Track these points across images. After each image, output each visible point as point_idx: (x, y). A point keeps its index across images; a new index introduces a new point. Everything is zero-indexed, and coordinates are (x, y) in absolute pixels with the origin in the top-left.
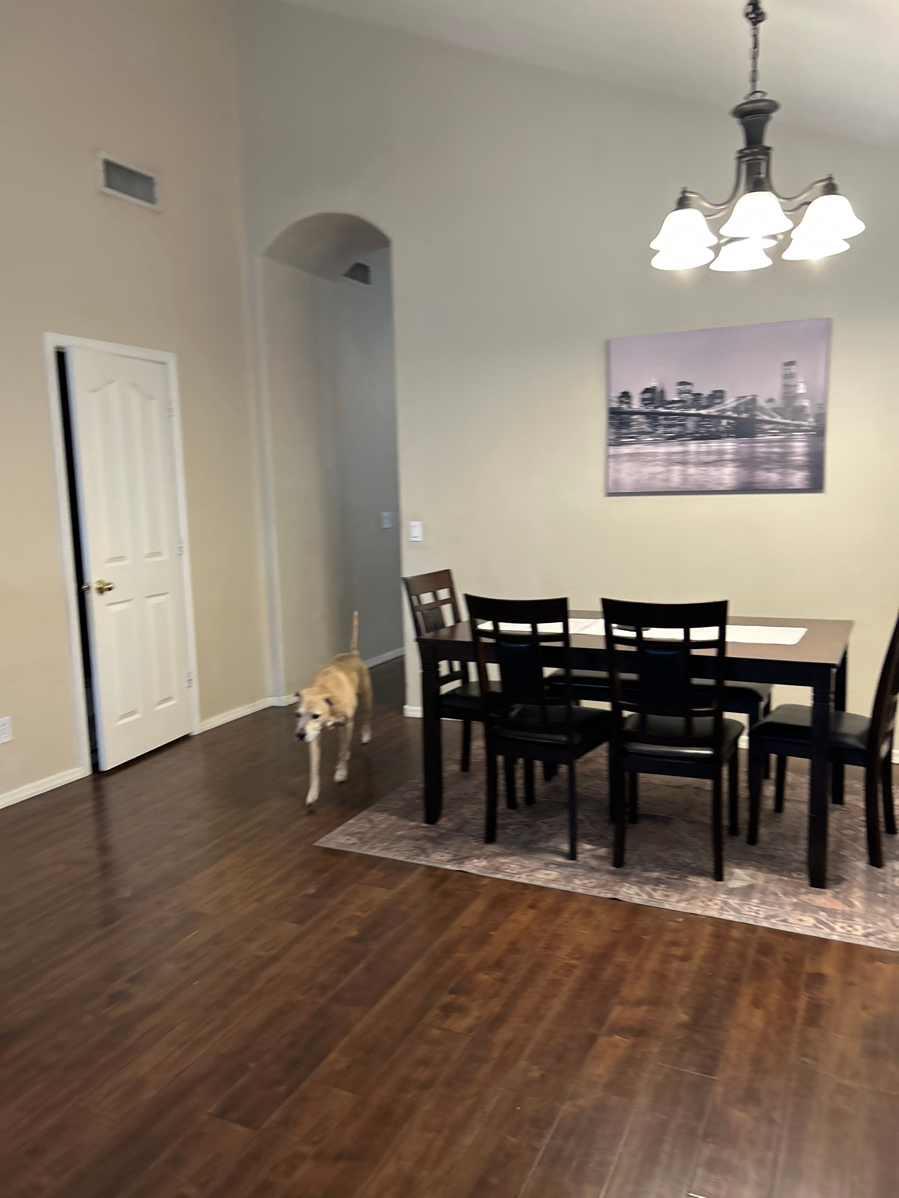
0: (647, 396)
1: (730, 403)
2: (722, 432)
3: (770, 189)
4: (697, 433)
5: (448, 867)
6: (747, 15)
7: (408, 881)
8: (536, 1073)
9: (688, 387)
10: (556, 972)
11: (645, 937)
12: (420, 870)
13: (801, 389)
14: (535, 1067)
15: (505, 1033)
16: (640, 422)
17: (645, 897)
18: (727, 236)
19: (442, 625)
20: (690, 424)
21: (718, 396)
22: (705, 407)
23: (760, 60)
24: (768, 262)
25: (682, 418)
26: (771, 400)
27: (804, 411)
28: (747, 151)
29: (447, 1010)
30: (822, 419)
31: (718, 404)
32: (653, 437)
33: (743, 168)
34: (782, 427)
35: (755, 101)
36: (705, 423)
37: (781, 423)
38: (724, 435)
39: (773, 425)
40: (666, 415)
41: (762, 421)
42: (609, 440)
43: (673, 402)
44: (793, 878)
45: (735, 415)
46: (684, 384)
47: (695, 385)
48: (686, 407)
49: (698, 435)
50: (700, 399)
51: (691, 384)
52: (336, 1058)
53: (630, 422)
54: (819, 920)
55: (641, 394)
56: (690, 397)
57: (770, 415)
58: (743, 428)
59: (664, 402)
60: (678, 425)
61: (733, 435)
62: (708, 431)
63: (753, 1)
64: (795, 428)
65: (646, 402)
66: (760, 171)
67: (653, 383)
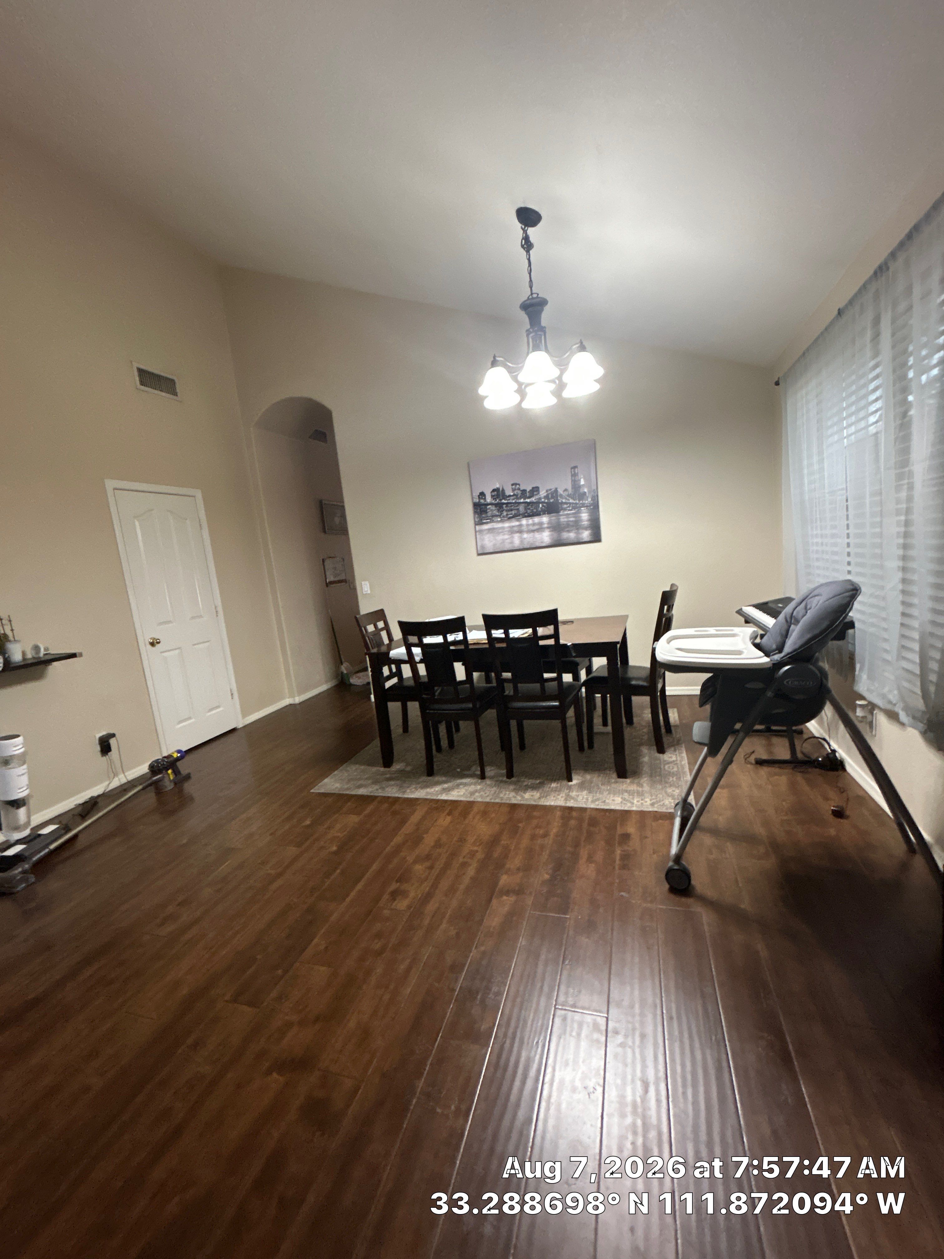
0: (496, 493)
1: (543, 494)
2: (540, 512)
3: (547, 350)
4: (525, 513)
5: (397, 795)
6: (522, 246)
7: (370, 808)
8: (453, 932)
10: (464, 857)
11: (520, 825)
12: (379, 799)
13: (582, 482)
14: (452, 928)
15: (431, 907)
16: (492, 510)
17: (519, 798)
18: (524, 382)
20: (522, 508)
21: (535, 490)
22: (529, 498)
23: (532, 274)
24: (553, 401)
25: (516, 505)
26: (566, 490)
27: (586, 495)
28: (531, 330)
29: (394, 895)
30: (596, 500)
31: (536, 495)
32: (501, 518)
33: (531, 340)
34: (574, 505)
35: (533, 298)
36: (530, 507)
37: (573, 503)
38: (542, 513)
39: (568, 505)
40: (507, 504)
41: (562, 503)
42: (475, 521)
43: (510, 496)
44: (607, 774)
45: (546, 501)
46: (516, 484)
47: (521, 485)
48: (518, 498)
49: (526, 514)
50: (526, 493)
51: (519, 485)
52: (318, 942)
53: (487, 510)
54: (624, 799)
55: (491, 492)
56: (519, 492)
57: (566, 499)
58: (552, 508)
59: (505, 497)
60: (514, 510)
61: (546, 512)
62: (532, 511)
63: (524, 234)
64: (581, 505)
65: (495, 497)
66: (541, 341)
67: (497, 486)
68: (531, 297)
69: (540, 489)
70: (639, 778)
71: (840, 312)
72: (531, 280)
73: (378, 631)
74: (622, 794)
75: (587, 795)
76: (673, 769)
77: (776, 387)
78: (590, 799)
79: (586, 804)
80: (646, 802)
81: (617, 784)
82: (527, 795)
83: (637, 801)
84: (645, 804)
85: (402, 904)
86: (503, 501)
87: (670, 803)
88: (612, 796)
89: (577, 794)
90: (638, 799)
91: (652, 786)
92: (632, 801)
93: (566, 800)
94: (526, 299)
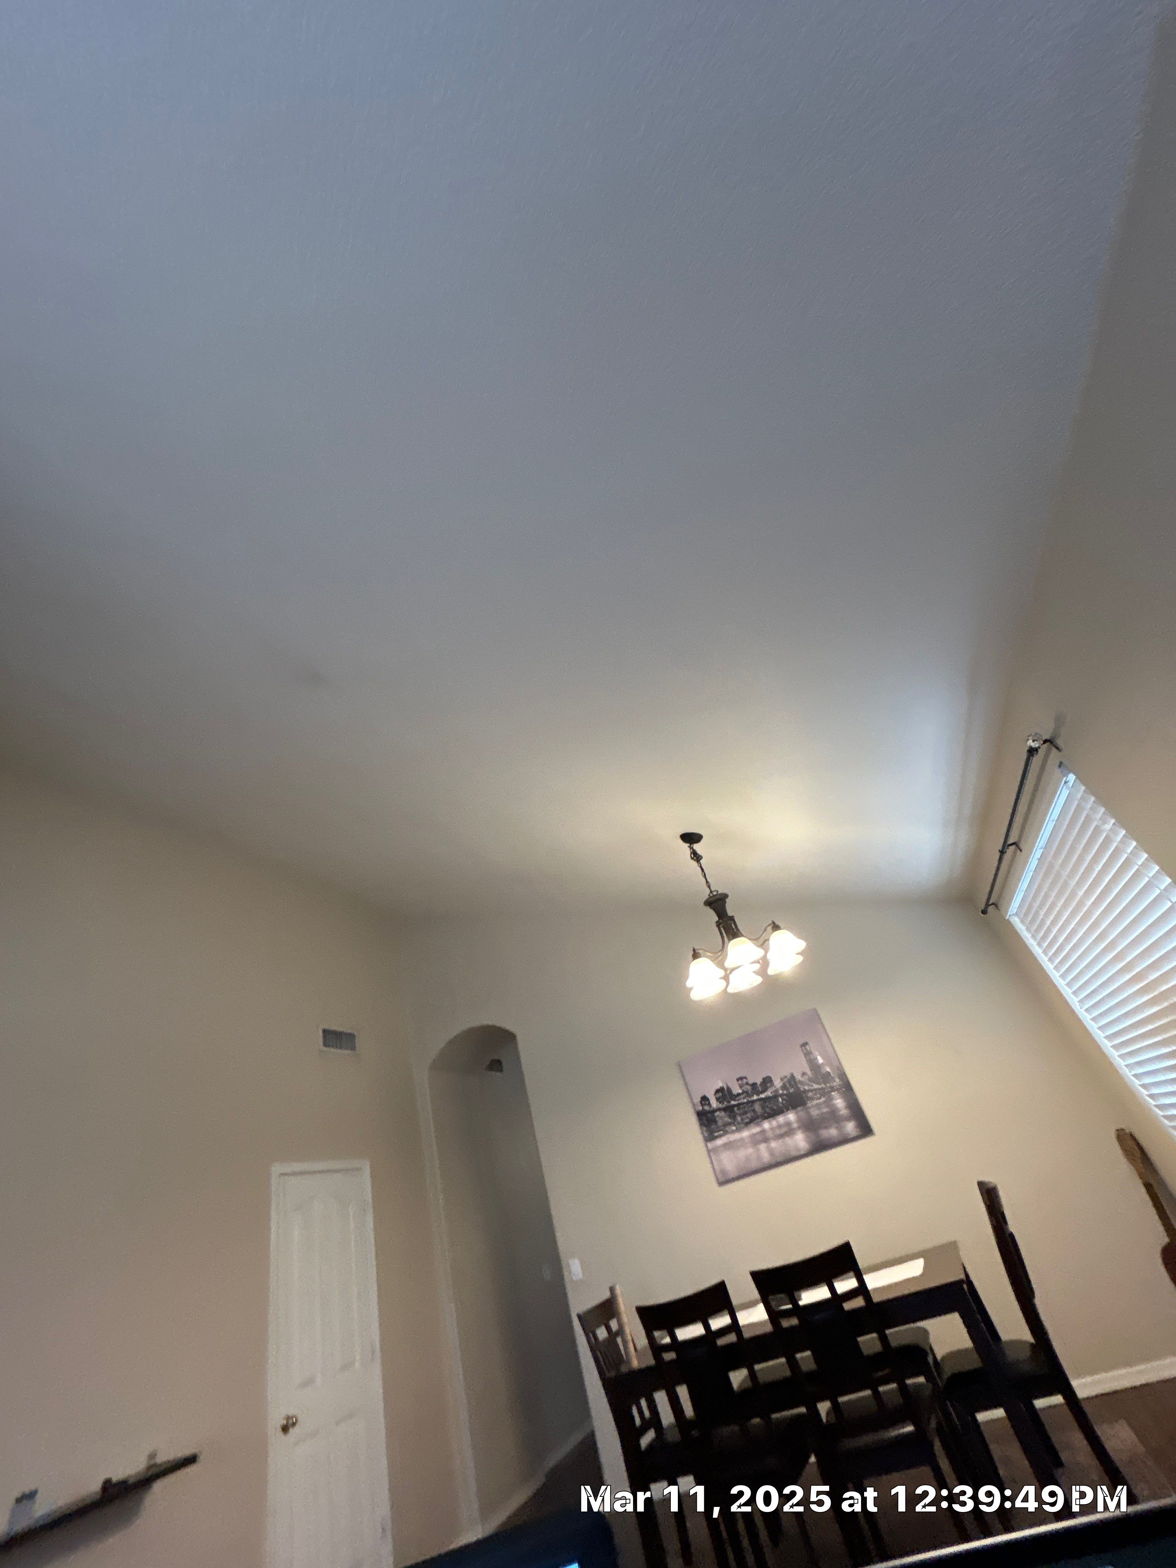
0: (720, 1094)
1: (778, 1084)
2: (783, 1108)
3: (743, 936)
4: (765, 1113)
6: (692, 858)
9: (745, 1080)
13: (820, 1060)
16: (721, 1117)
18: (729, 968)
20: (757, 1107)
21: (767, 1081)
22: (762, 1092)
23: (707, 877)
25: (750, 1104)
26: (804, 1074)
27: (830, 1075)
28: (721, 921)
30: (845, 1078)
31: (770, 1087)
32: (735, 1126)
33: (722, 929)
34: (821, 1091)
35: (714, 896)
36: (767, 1103)
37: (820, 1089)
38: (784, 1110)
39: (814, 1092)
40: (739, 1105)
41: (805, 1091)
42: (705, 1138)
43: (739, 1095)
45: (785, 1092)
46: (742, 1078)
47: (749, 1077)
48: (749, 1096)
49: (766, 1115)
50: (757, 1087)
51: (746, 1078)
53: (715, 1119)
55: (715, 1094)
56: (749, 1088)
57: (808, 1085)
58: (795, 1100)
59: (733, 1097)
60: (750, 1111)
61: (790, 1107)
62: (772, 1109)
63: (692, 850)
64: (830, 1089)
65: (720, 1100)
66: (733, 929)
67: (720, 1084)
68: (711, 895)
69: (774, 1080)
71: (1001, 852)
72: (707, 882)
94: (707, 897)
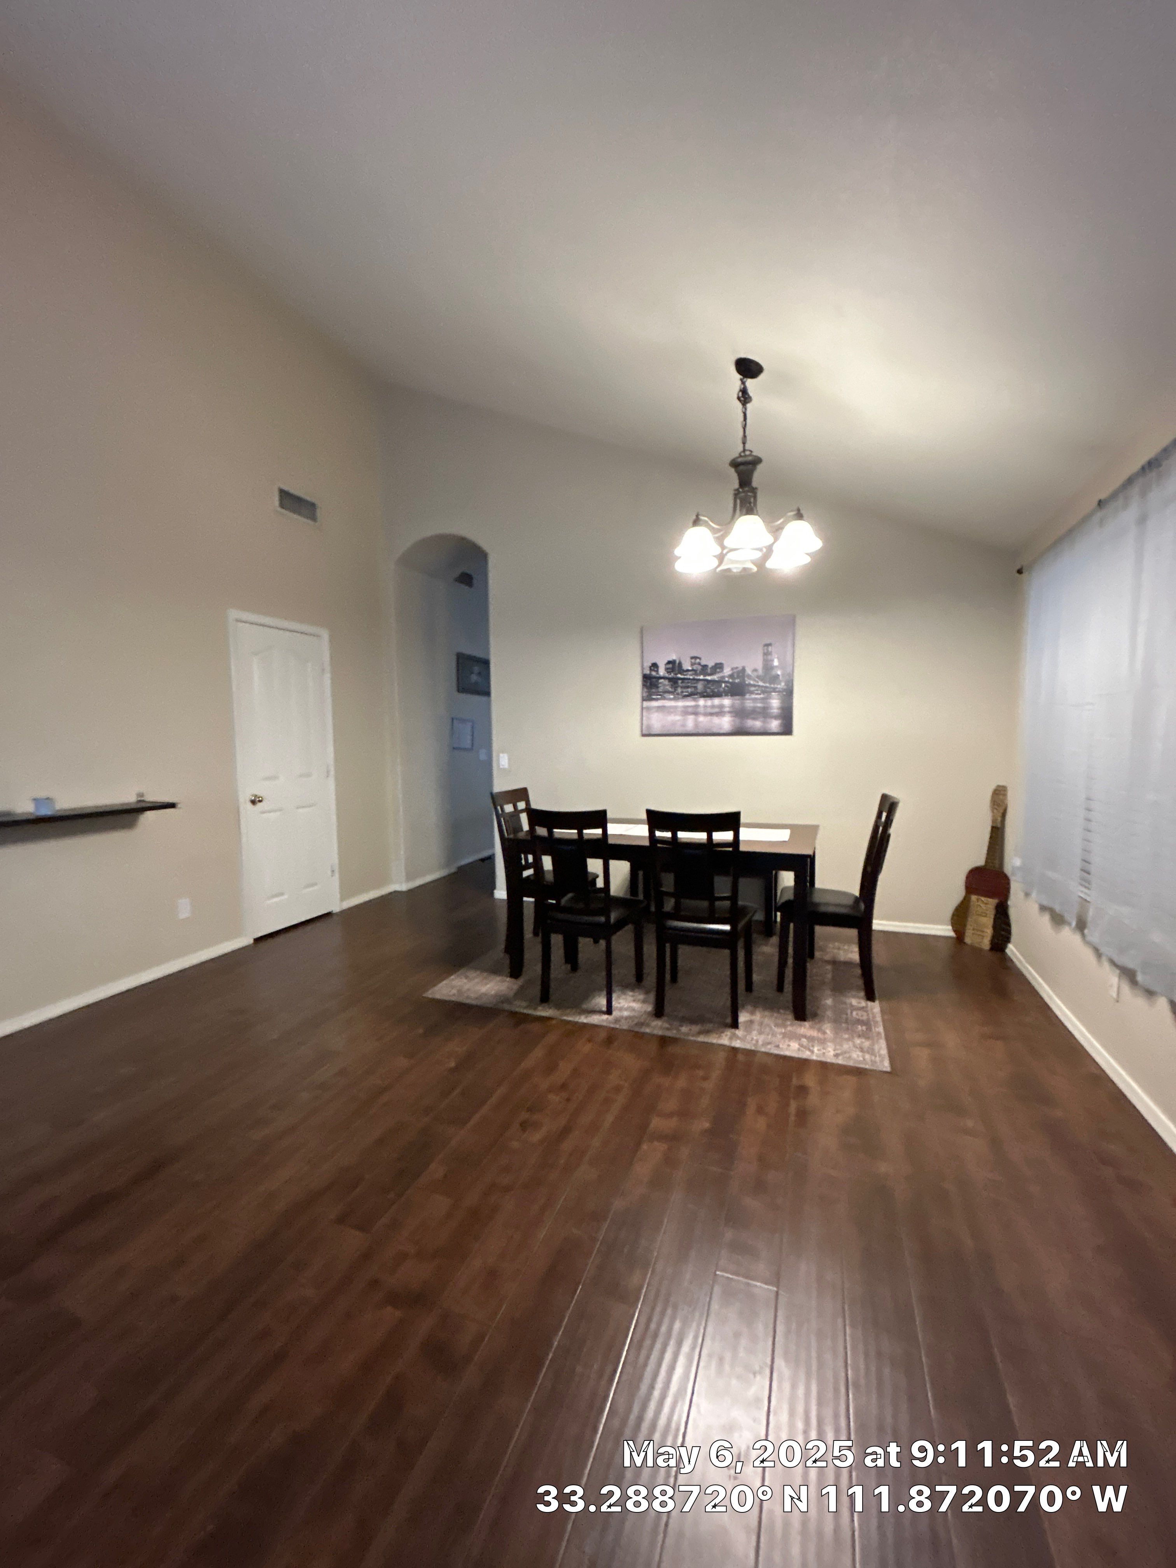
0: (670, 666)
1: (727, 672)
2: (722, 692)
3: (757, 514)
4: (704, 692)
5: (525, 1011)
6: (739, 399)
8: (594, 1175)
9: (698, 660)
10: (608, 1091)
11: (675, 1062)
13: (776, 663)
14: (593, 1170)
15: (569, 1143)
16: (664, 684)
17: (675, 1032)
18: (729, 546)
19: (522, 830)
20: (700, 686)
21: (719, 667)
22: (710, 675)
23: (747, 428)
24: (755, 569)
25: (695, 681)
26: (755, 670)
27: (779, 678)
28: (741, 490)
29: (524, 1126)
30: (791, 685)
31: (719, 672)
32: (674, 695)
33: (738, 501)
34: (763, 689)
35: (746, 456)
36: (710, 685)
37: (762, 686)
38: (723, 694)
39: (757, 688)
40: (683, 679)
41: (750, 685)
42: (643, 697)
43: (688, 671)
44: (781, 1013)
45: (731, 680)
46: (695, 658)
47: (703, 659)
48: (696, 674)
49: (705, 694)
50: (707, 669)
51: (700, 659)
52: (437, 1170)
53: (658, 684)
54: (801, 1045)
55: (666, 665)
56: (699, 668)
57: (755, 680)
58: (737, 689)
59: (681, 671)
60: (691, 687)
61: (729, 694)
62: (713, 691)
63: (742, 386)
64: (772, 690)
65: (669, 670)
66: (750, 503)
67: (673, 657)
68: (742, 454)
69: (725, 667)
70: (819, 1022)
71: (1101, 504)
72: (745, 436)
73: (517, 812)
74: (800, 1040)
75: (756, 1036)
76: (862, 1016)
77: (1017, 575)
78: (760, 1042)
79: (756, 1048)
80: (829, 1051)
81: (794, 1027)
82: (684, 1029)
83: (818, 1050)
84: (826, 1054)
85: (536, 1137)
86: (679, 676)
87: (858, 1056)
88: (787, 1041)
89: (745, 1033)
90: (819, 1048)
91: (836, 1033)
92: (811, 1048)
93: (731, 1039)
94: (737, 455)
